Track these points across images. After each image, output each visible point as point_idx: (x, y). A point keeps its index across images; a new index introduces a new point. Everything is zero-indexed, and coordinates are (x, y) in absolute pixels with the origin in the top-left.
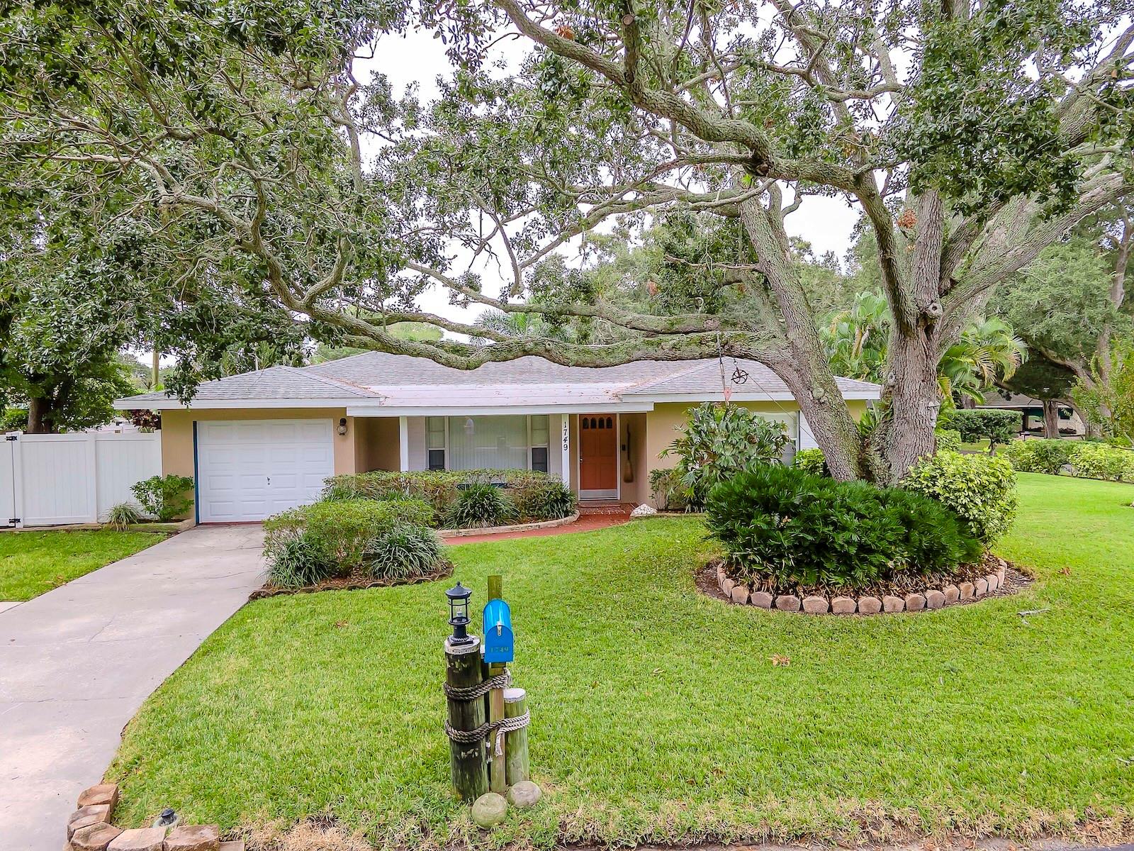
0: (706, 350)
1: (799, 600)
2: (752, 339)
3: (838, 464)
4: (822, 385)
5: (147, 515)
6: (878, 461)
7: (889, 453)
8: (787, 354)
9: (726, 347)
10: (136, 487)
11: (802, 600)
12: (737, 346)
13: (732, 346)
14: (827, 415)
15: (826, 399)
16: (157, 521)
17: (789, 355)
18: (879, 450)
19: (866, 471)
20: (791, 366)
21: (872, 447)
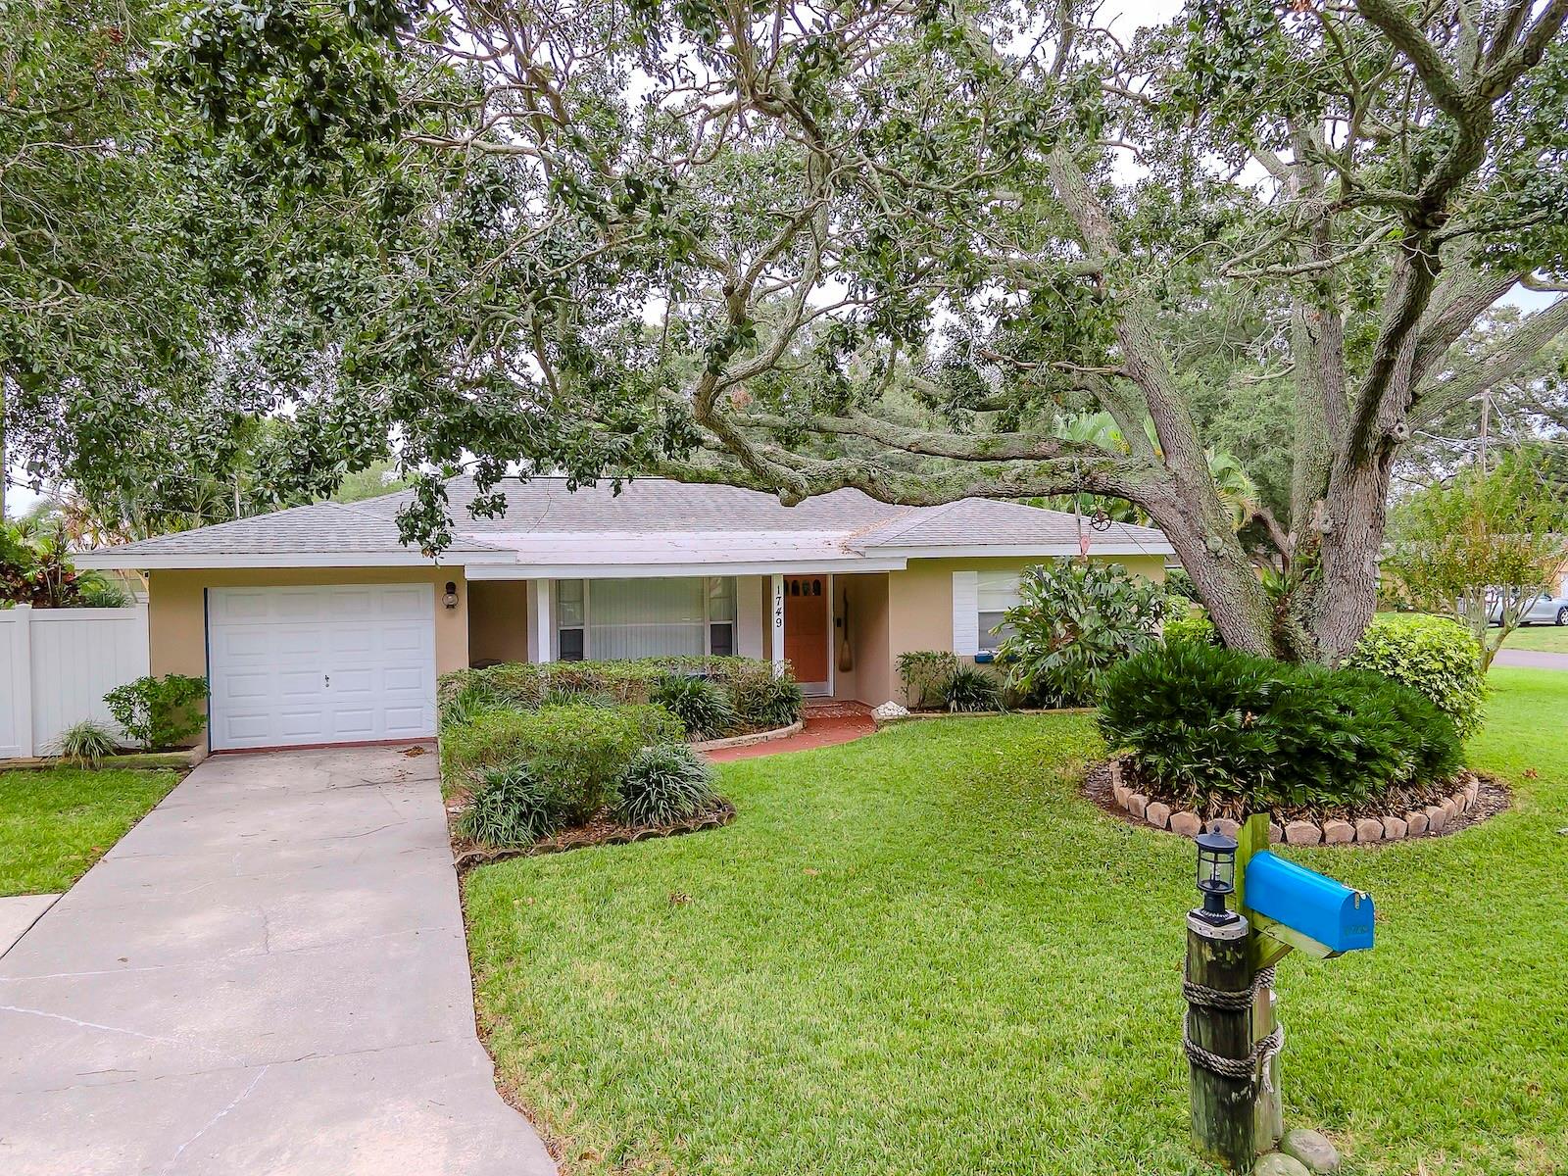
0: (1061, 483)
1: (1279, 828)
2: (1122, 469)
3: (1245, 640)
4: (1219, 534)
5: (132, 742)
6: (1302, 635)
7: (1315, 624)
8: (1170, 491)
9: (1088, 479)
10: (113, 696)
11: (1283, 827)
12: (1103, 477)
13: (1095, 478)
14: (1226, 574)
15: (1225, 552)
16: (147, 751)
17: (1172, 491)
18: (1301, 620)
19: (1285, 649)
20: (1173, 506)
21: (1291, 616)
